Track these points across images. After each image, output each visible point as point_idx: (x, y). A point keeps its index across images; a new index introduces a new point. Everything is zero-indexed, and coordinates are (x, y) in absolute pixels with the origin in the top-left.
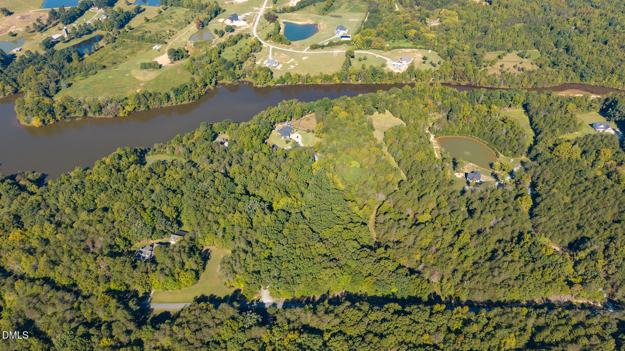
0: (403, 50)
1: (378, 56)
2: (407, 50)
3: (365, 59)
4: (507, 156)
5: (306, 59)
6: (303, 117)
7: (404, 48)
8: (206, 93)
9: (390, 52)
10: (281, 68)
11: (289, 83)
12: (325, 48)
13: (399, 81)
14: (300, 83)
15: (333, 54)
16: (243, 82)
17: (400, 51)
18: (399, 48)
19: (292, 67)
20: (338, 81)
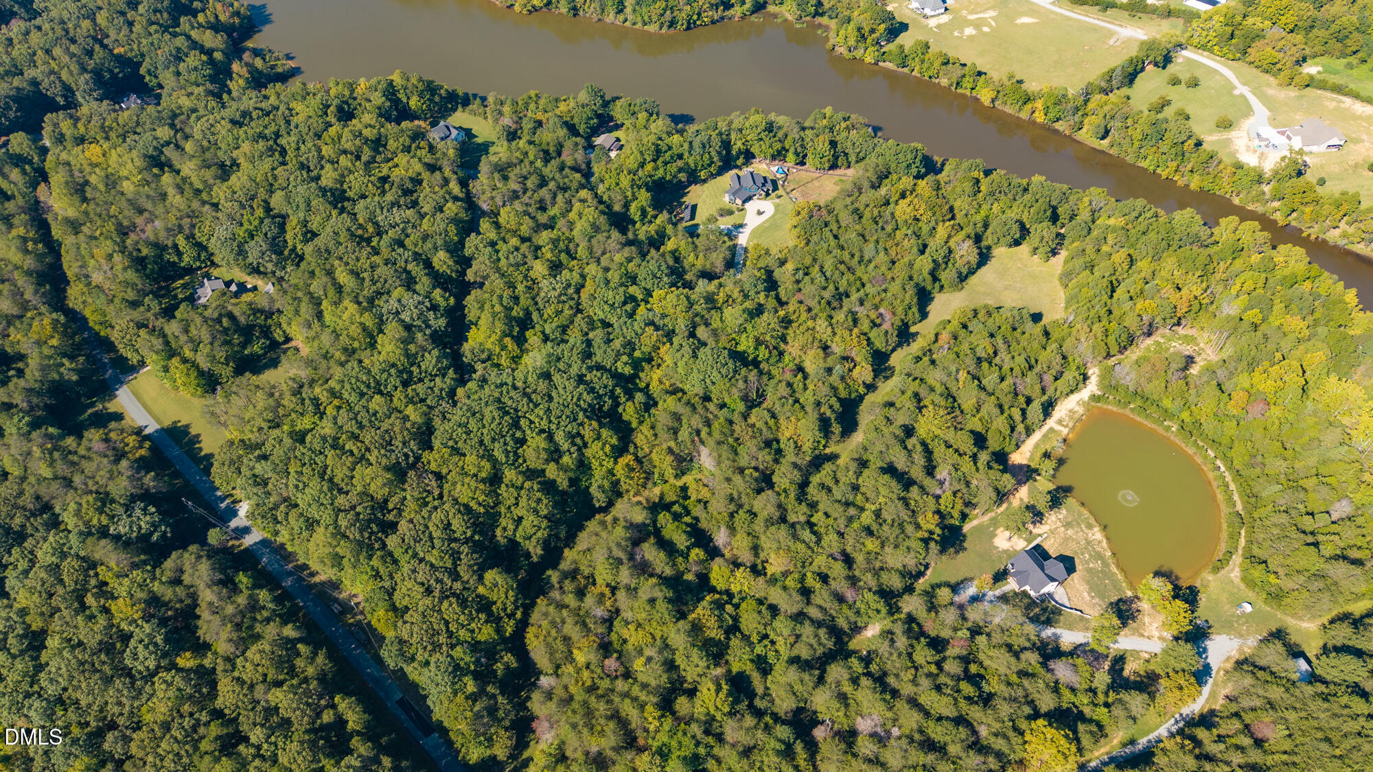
0: (1348, 101)
1: (1242, 90)
2: (1359, 108)
3: (1194, 84)
4: (1249, 582)
5: (1024, 25)
6: (838, 172)
7: (1357, 96)
8: (713, 22)
9: (1292, 92)
10: (938, 26)
11: (915, 73)
12: (1109, 12)
13: (1224, 187)
14: (944, 82)
15: (1111, 34)
16: (820, 25)
17: (1330, 100)
18: (1338, 89)
19: (969, 31)
20: (1040, 117)
